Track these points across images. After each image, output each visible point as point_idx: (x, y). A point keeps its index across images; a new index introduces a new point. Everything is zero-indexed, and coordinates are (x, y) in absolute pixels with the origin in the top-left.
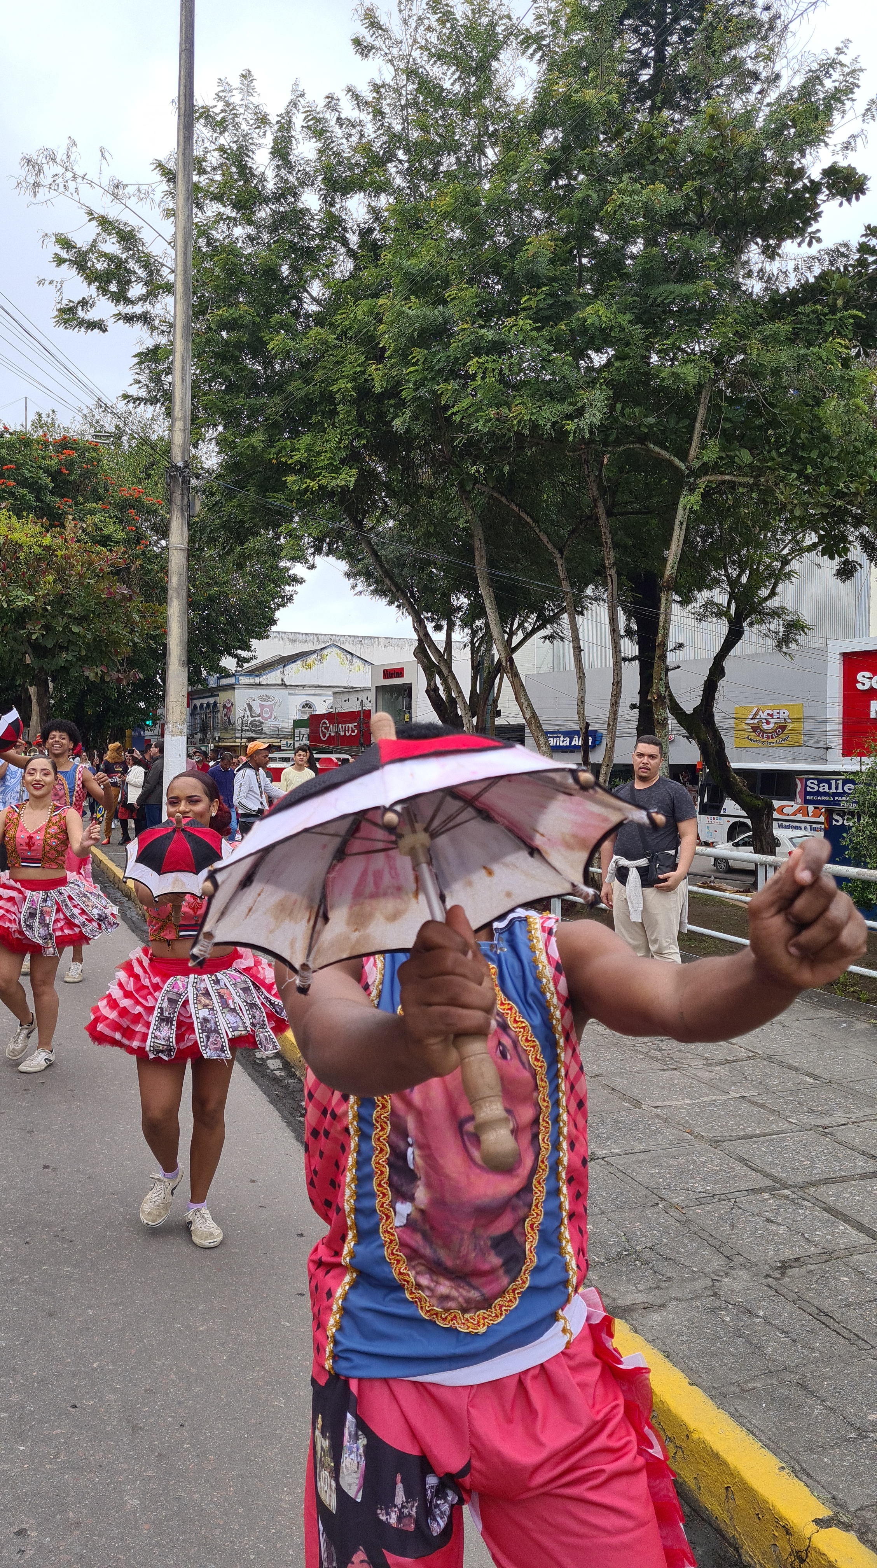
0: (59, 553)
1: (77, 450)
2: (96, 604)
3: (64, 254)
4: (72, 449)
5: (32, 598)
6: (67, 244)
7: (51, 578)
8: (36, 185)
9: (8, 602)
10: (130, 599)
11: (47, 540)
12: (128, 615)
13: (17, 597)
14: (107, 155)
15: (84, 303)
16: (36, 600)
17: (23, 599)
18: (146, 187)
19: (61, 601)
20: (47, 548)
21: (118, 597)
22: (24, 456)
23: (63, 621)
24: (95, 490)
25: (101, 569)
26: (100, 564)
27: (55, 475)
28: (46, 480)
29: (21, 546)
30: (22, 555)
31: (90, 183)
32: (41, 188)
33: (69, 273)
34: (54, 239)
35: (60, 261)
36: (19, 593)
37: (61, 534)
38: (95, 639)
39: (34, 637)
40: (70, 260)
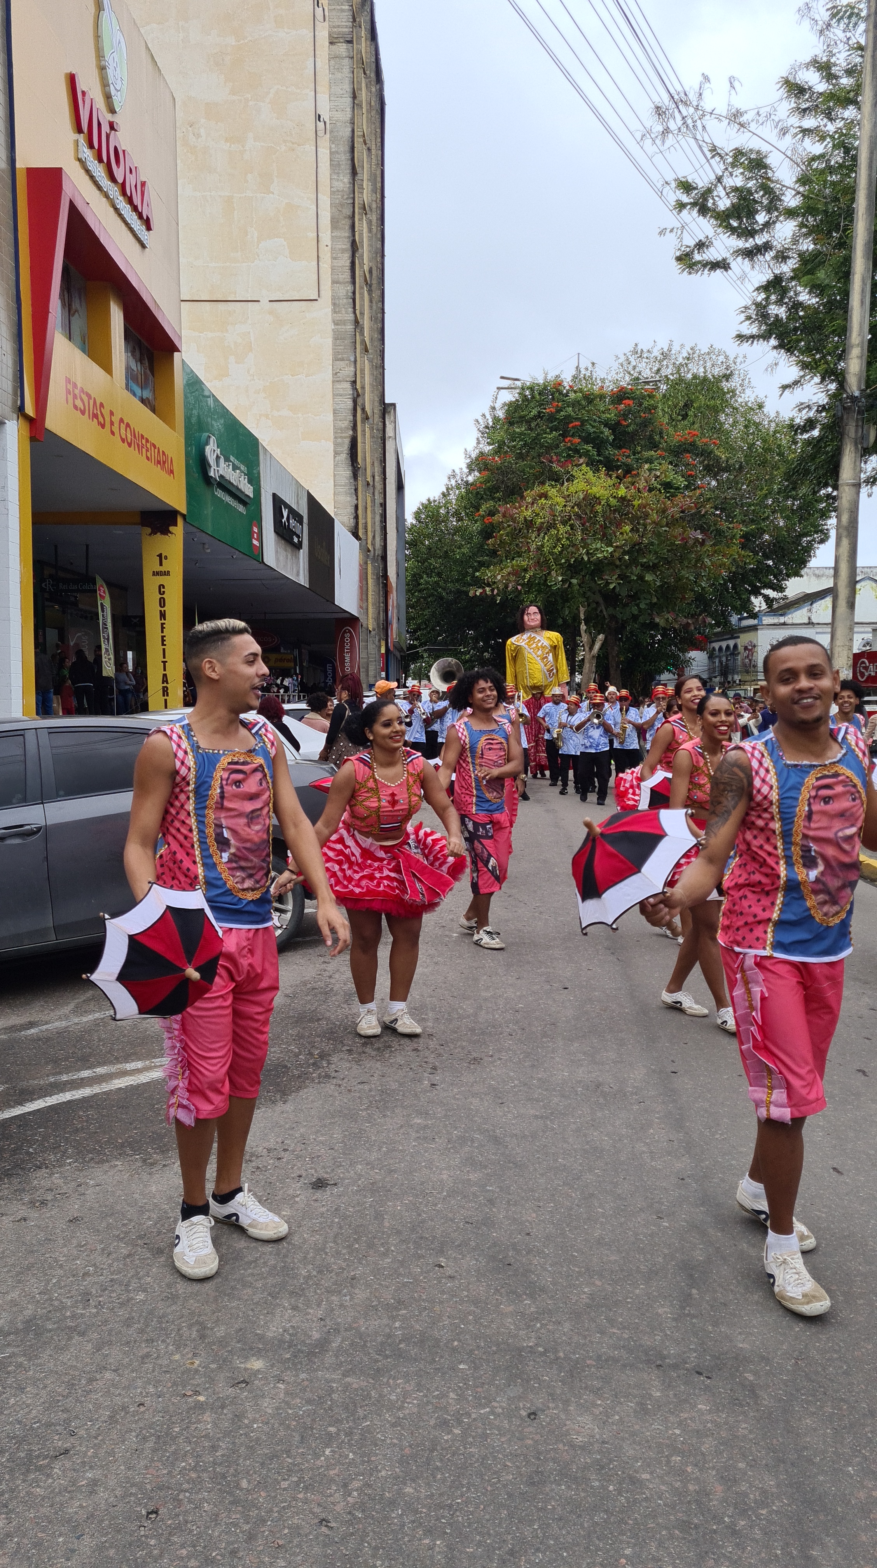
0: (636, 503)
1: (633, 399)
2: (668, 551)
3: (685, 199)
4: (628, 398)
5: (610, 549)
6: (686, 187)
7: (627, 528)
8: (666, 131)
9: (588, 553)
10: (703, 543)
11: (622, 492)
12: (699, 559)
13: (597, 549)
14: (736, 84)
15: (701, 246)
16: (614, 551)
17: (604, 551)
18: (768, 109)
19: (636, 550)
20: (623, 499)
21: (691, 542)
22: (588, 411)
23: (637, 570)
24: (651, 437)
25: (672, 516)
26: (673, 511)
27: (614, 427)
28: (607, 432)
29: (598, 498)
30: (599, 508)
31: (719, 118)
32: (670, 135)
33: (691, 216)
34: (673, 185)
35: (681, 206)
36: (599, 546)
37: (633, 484)
38: (661, 586)
39: (612, 586)
40: (691, 203)
